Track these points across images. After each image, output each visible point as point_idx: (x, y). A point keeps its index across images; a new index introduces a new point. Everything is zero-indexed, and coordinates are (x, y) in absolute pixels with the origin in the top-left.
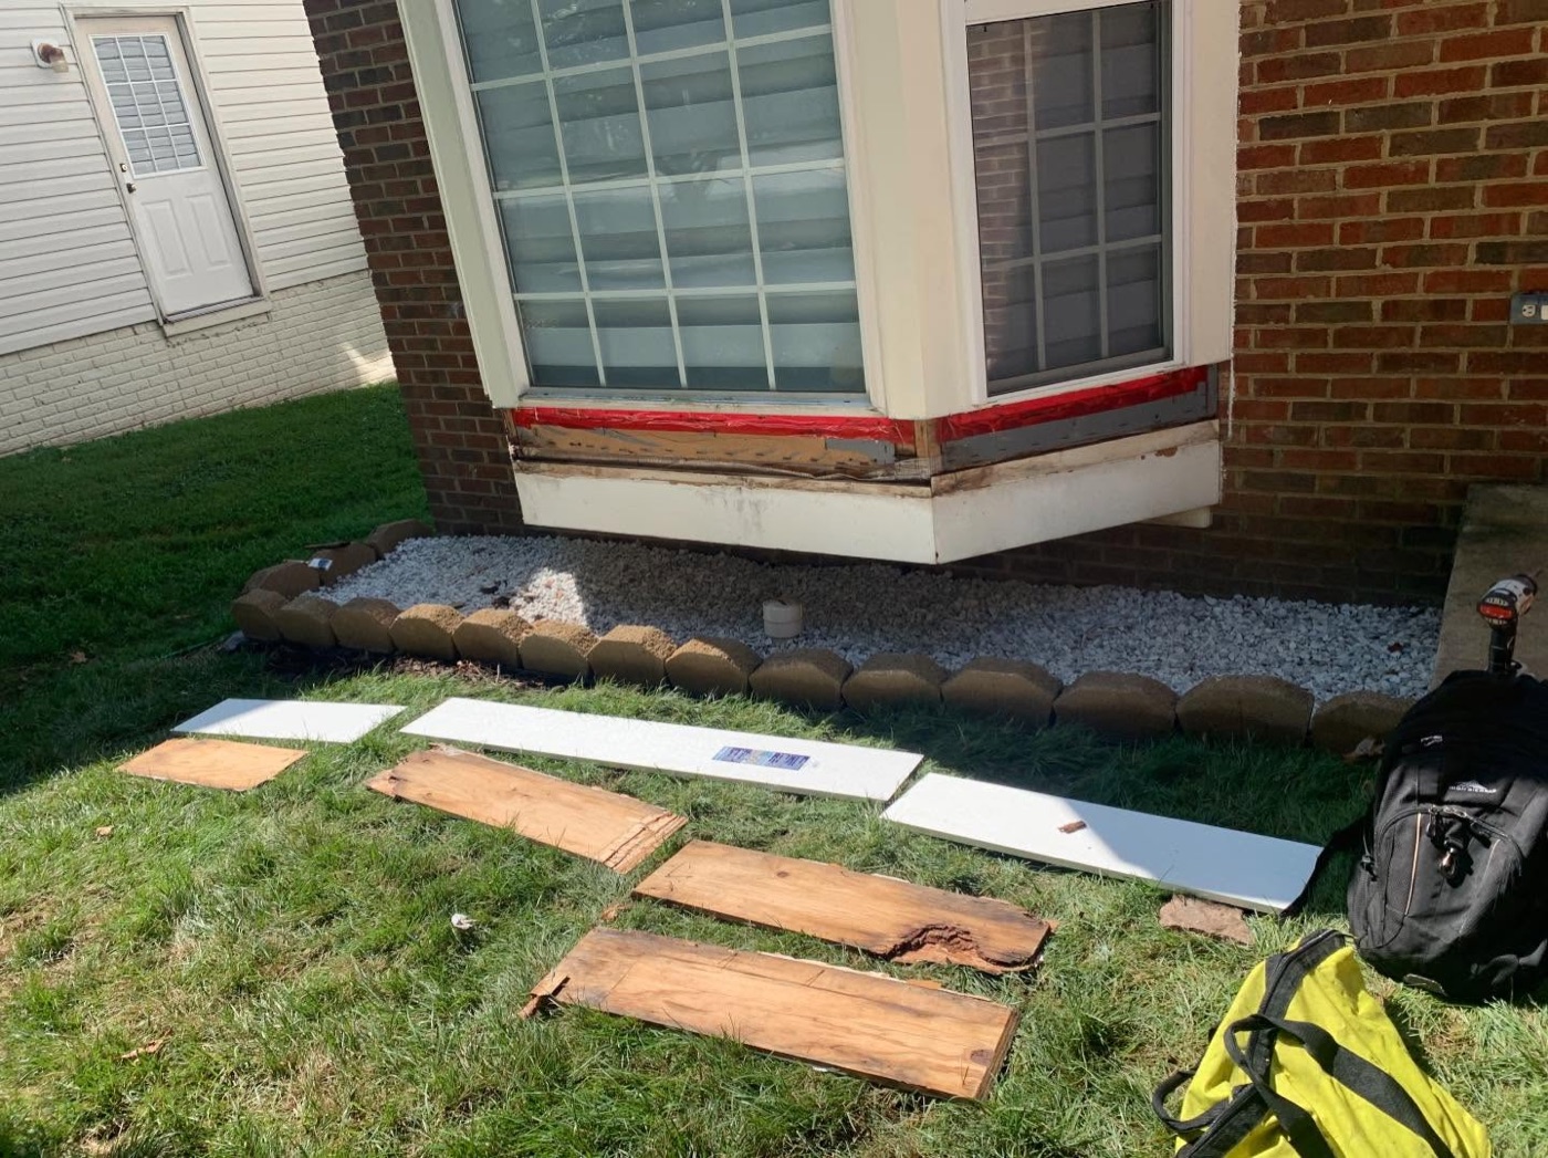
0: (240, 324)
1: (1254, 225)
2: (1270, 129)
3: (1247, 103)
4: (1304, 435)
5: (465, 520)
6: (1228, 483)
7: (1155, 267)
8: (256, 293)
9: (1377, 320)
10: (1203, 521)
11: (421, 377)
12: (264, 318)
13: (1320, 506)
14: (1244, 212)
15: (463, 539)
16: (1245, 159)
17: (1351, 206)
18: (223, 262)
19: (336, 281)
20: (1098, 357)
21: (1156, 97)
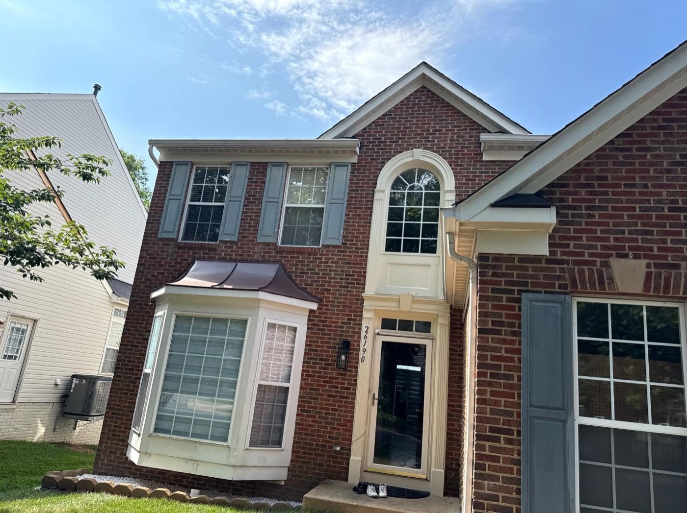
0: (3, 411)
1: (298, 426)
2: (302, 411)
3: (299, 406)
4: (301, 467)
5: (103, 471)
6: (288, 476)
7: (281, 430)
8: (14, 402)
9: (314, 447)
10: (283, 483)
11: (109, 430)
12: (12, 410)
13: (303, 481)
14: (297, 424)
15: (100, 476)
16: (298, 415)
17: (312, 426)
18: (9, 390)
19: (39, 404)
20: (269, 444)
21: (285, 401)
